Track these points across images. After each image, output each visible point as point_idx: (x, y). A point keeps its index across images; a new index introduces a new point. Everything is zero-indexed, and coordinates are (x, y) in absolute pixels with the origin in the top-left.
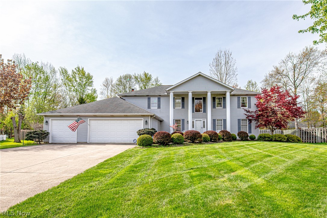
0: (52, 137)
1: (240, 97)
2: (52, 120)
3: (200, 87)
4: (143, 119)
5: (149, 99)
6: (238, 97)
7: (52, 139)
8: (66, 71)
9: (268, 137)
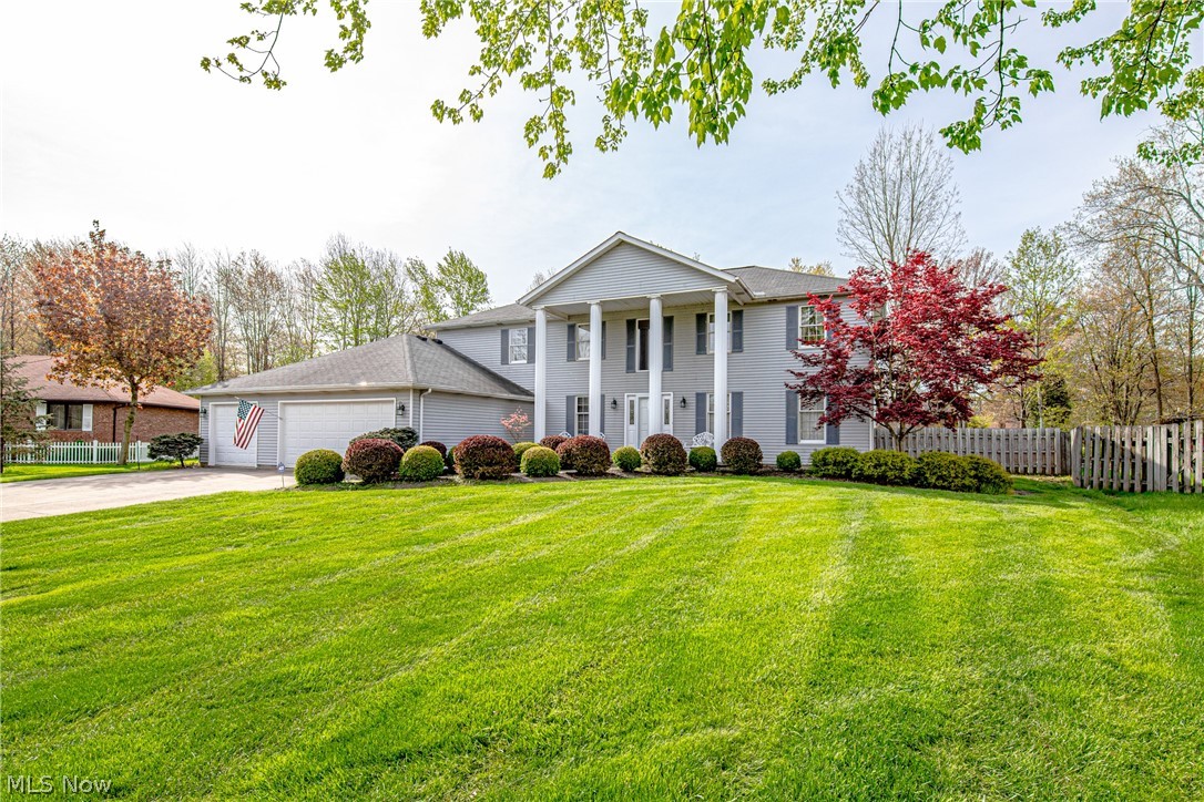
0: (217, 451)
1: (796, 308)
2: (216, 405)
3: (622, 283)
4: (394, 399)
5: (505, 334)
6: (789, 309)
7: (217, 456)
8: (423, 270)
9: (836, 463)
